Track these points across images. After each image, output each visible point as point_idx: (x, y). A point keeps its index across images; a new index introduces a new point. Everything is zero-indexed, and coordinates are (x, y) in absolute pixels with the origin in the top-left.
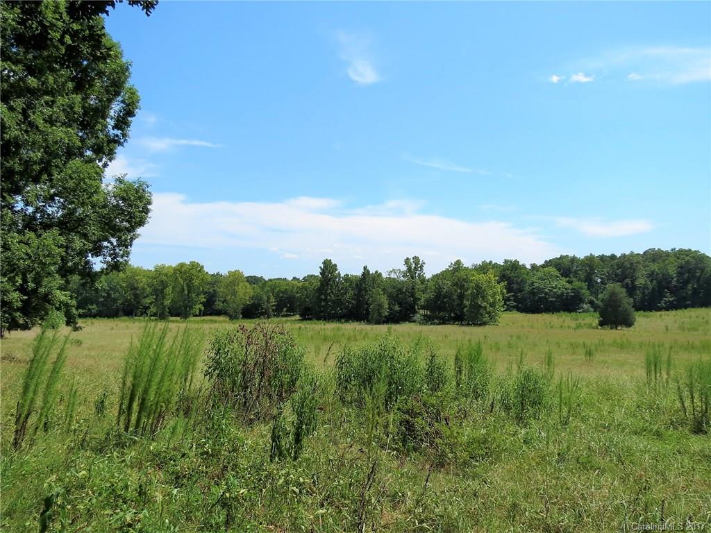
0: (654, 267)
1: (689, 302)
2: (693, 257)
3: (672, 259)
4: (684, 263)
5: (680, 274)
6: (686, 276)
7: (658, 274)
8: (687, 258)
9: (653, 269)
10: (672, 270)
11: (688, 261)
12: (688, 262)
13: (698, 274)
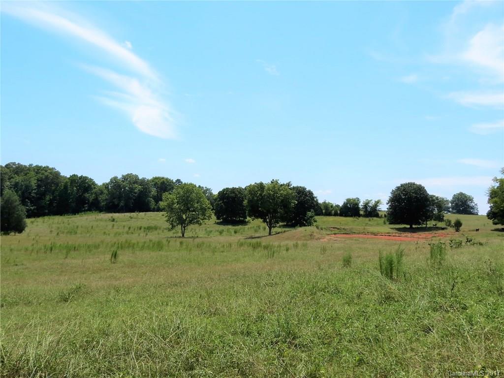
0: (18, 179)
1: (47, 211)
2: (51, 173)
3: (33, 173)
4: (44, 177)
5: (39, 186)
6: (43, 189)
7: (22, 186)
8: (46, 174)
9: (17, 181)
10: (33, 183)
11: (48, 175)
12: (47, 177)
13: (53, 188)
